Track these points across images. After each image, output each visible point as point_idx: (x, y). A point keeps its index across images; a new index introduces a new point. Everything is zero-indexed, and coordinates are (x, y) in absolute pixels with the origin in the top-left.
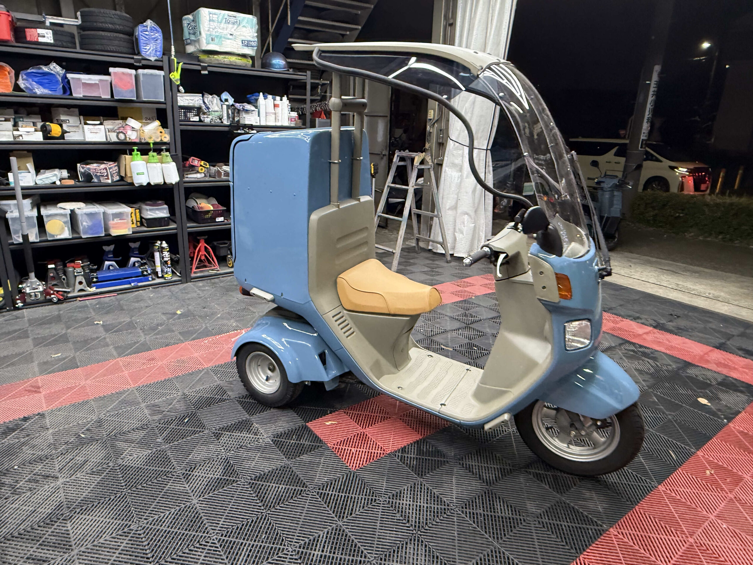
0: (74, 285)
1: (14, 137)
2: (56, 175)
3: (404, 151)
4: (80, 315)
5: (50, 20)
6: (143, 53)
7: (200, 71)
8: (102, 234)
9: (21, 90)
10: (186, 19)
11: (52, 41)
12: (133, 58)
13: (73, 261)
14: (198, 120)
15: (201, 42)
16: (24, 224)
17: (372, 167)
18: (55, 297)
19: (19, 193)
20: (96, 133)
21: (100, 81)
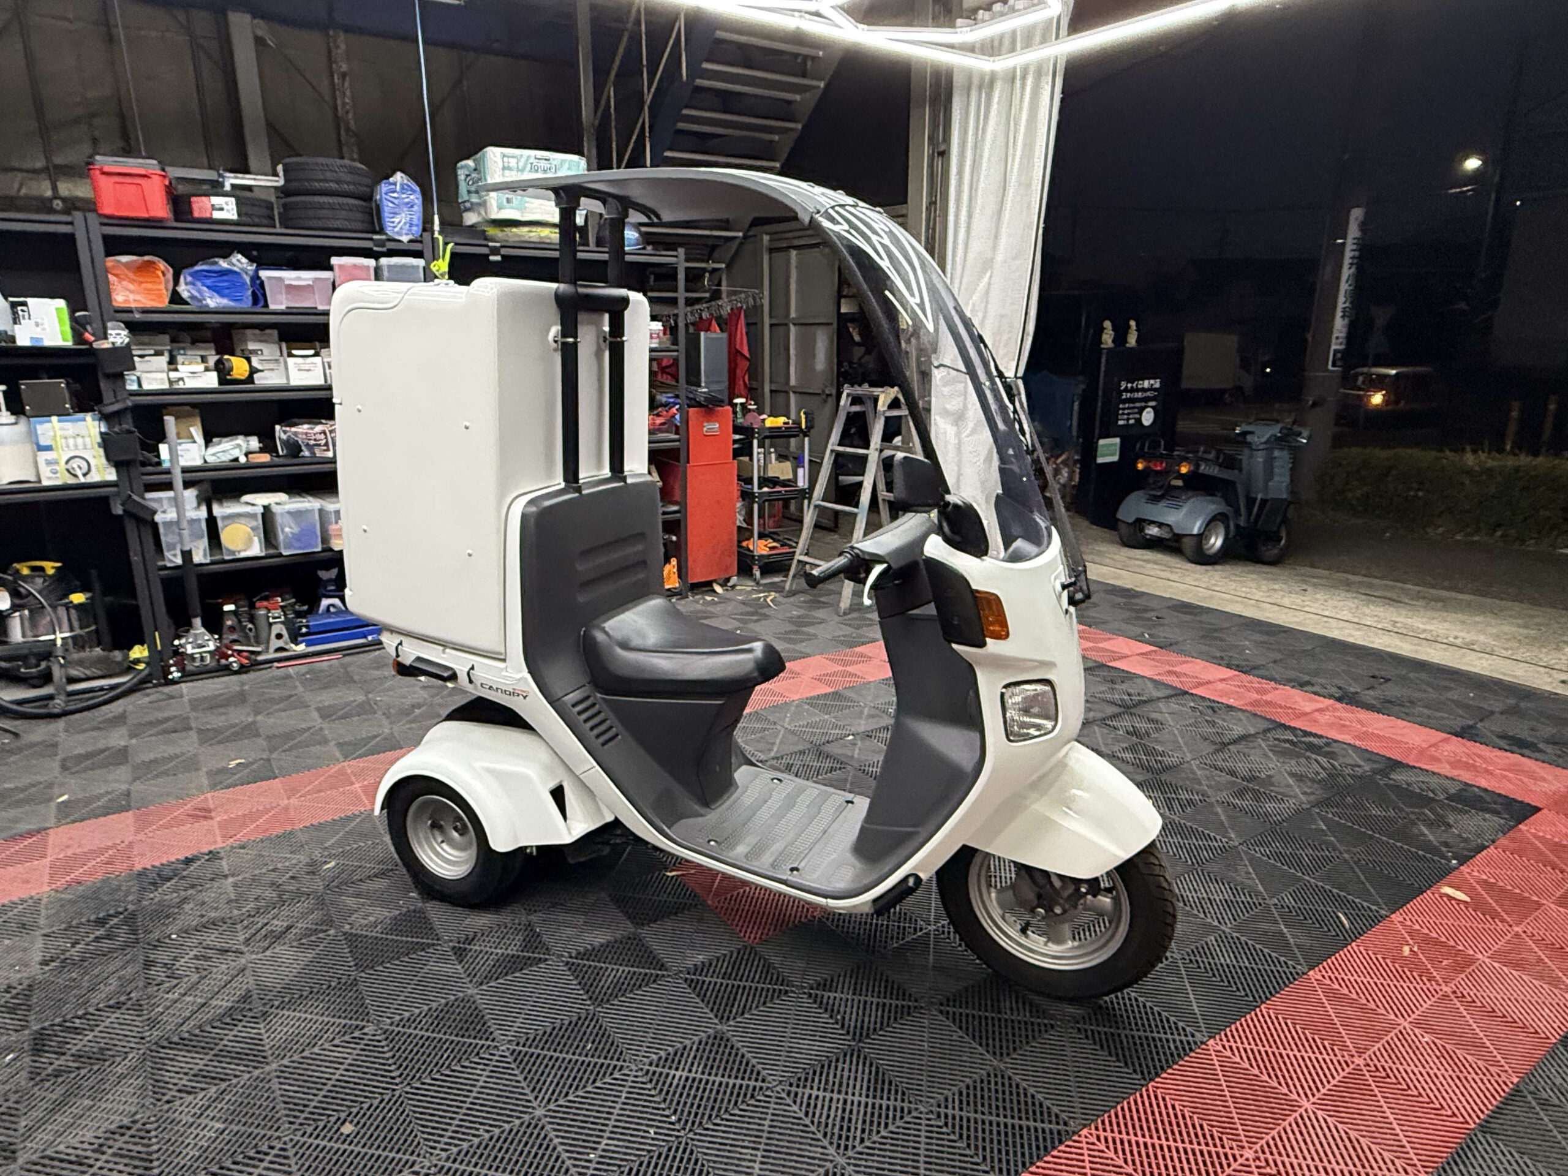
0: (269, 640)
1: (171, 382)
2: (239, 446)
3: (860, 385)
4: (278, 691)
5: (231, 180)
6: (389, 231)
7: (487, 256)
8: (316, 547)
9: (184, 302)
10: (462, 167)
11: (235, 217)
13: (266, 598)
15: (488, 204)
16: (186, 533)
17: (803, 416)
18: (235, 662)
19: (178, 480)
20: (308, 370)
21: (316, 280)
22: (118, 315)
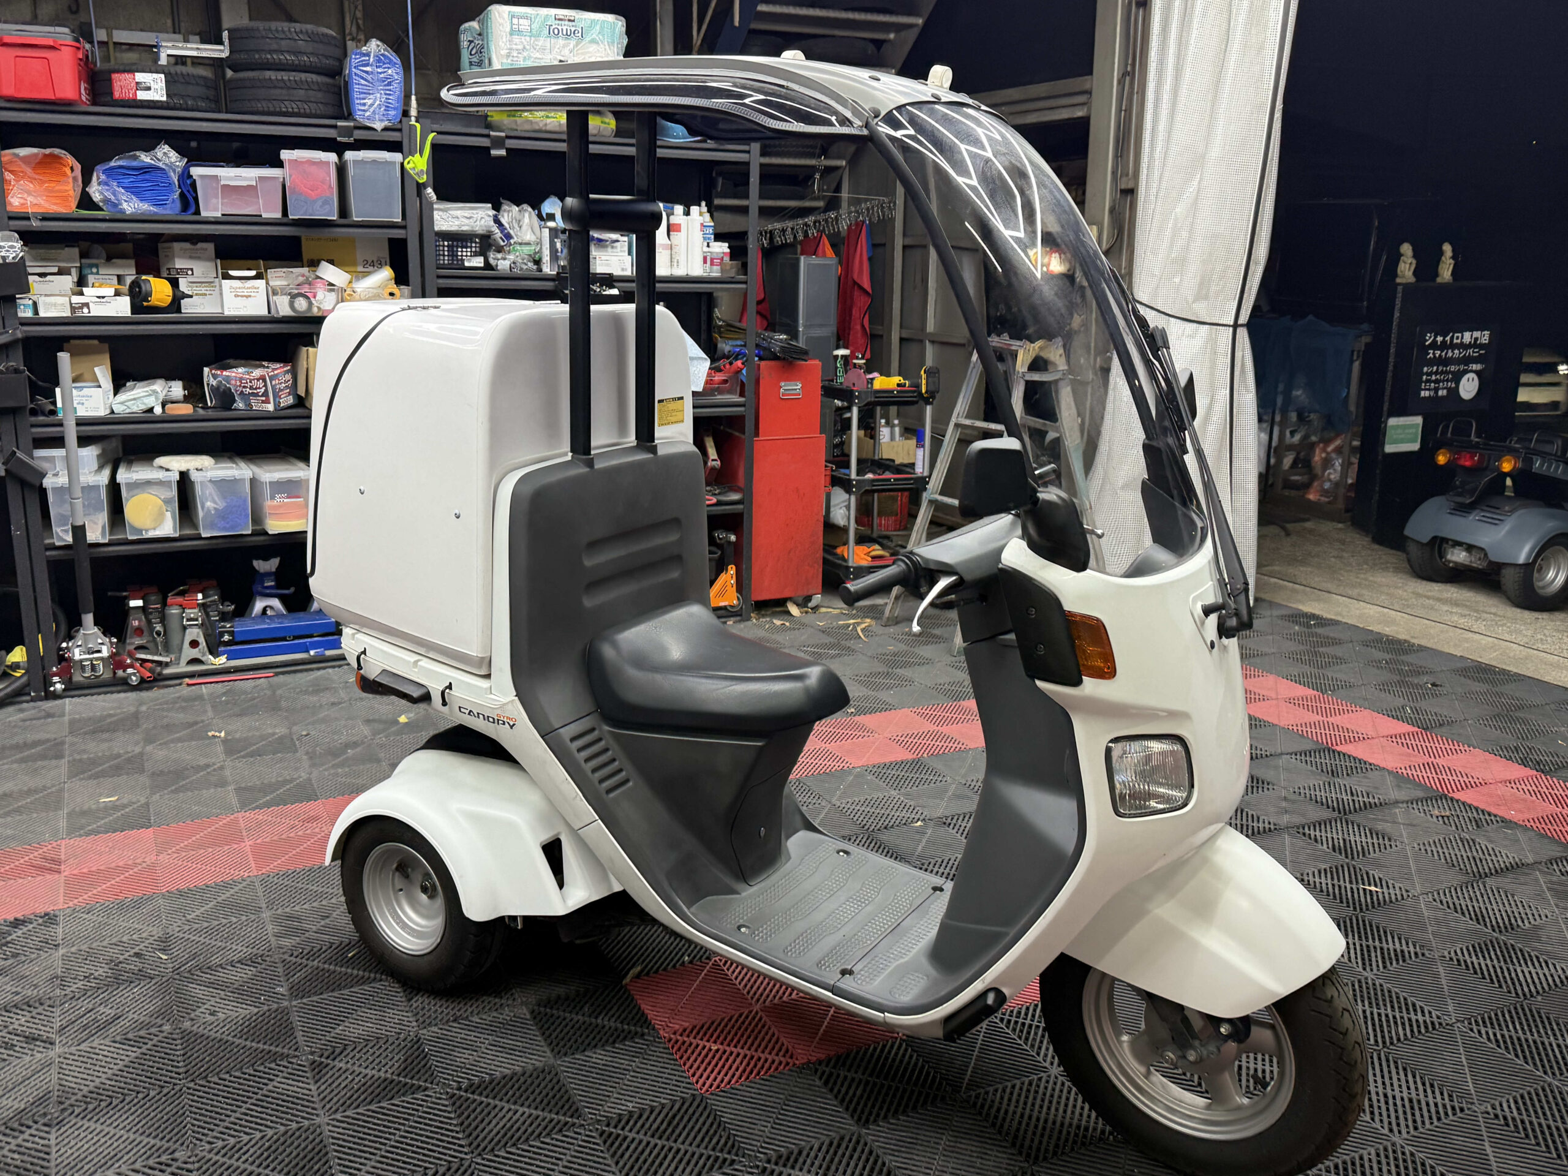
0: (181, 650)
1: (73, 309)
2: (155, 392)
3: (998, 336)
4: (181, 716)
5: (170, 48)
6: (358, 115)
7: (488, 149)
8: (246, 529)
9: (94, 206)
10: (466, 31)
11: (164, 98)
12: (335, 127)
13: (182, 593)
14: (482, 265)
16: (79, 503)
17: (924, 376)
18: (134, 674)
19: (71, 434)
20: (247, 297)
21: (261, 179)
22: (12, 223)
